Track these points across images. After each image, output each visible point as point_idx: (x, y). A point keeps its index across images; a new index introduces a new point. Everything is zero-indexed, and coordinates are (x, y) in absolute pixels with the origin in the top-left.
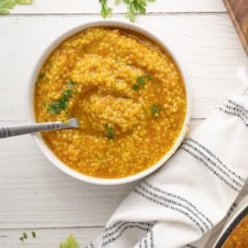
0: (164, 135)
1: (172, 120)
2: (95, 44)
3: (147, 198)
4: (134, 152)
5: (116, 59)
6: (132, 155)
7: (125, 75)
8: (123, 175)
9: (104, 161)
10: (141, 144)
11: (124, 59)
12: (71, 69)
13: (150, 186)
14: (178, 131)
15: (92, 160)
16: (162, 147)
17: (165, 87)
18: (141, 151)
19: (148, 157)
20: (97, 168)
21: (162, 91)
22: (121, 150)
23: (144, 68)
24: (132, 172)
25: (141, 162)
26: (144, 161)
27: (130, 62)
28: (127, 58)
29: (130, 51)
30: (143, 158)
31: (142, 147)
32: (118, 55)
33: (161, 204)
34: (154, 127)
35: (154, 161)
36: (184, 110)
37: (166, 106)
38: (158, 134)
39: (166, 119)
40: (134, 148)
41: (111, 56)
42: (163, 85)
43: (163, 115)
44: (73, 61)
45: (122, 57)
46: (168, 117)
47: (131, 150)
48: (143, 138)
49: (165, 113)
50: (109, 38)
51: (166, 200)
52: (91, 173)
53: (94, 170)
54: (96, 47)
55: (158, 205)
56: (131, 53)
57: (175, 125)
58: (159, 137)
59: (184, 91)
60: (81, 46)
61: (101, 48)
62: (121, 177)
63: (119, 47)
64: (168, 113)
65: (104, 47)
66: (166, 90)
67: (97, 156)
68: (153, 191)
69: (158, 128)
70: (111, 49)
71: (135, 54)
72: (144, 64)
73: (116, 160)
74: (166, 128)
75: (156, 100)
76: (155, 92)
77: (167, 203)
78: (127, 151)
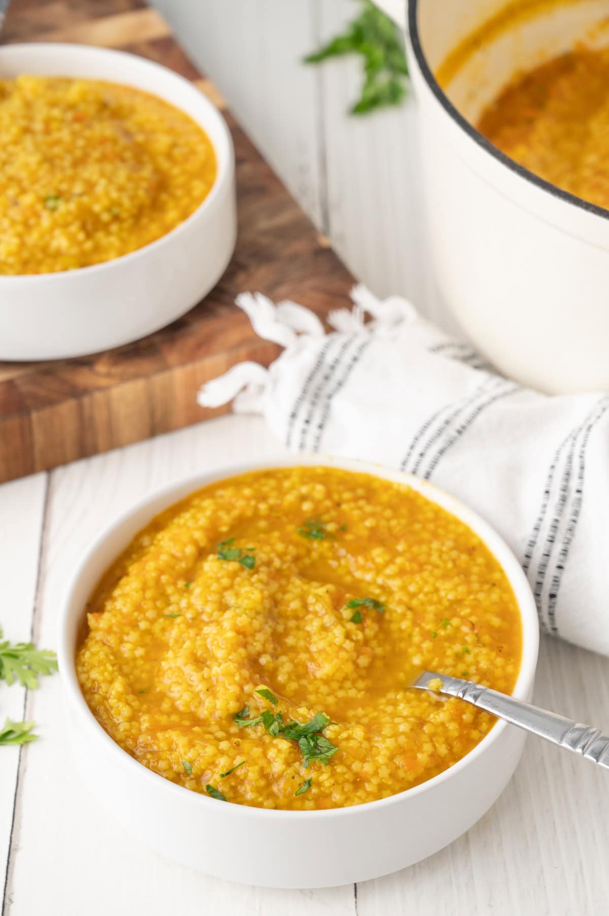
0: (388, 513)
1: (347, 495)
2: (126, 669)
3: (565, 552)
4: (437, 572)
5: (172, 617)
6: (445, 576)
7: (215, 587)
8: (506, 597)
9: (470, 639)
10: (413, 559)
11: (173, 599)
12: (197, 721)
13: (532, 544)
14: (376, 485)
15: (472, 670)
16: (420, 517)
17: (256, 509)
18: (435, 558)
19: (449, 544)
20: (493, 654)
21: (266, 518)
22: (431, 603)
23: (201, 554)
24: (497, 576)
25: (464, 557)
26: (461, 552)
27: (181, 584)
28: (170, 590)
29: (151, 583)
30: (454, 554)
31: (423, 558)
32: (160, 614)
33: (576, 513)
34: (364, 533)
35: (461, 530)
36: (319, 471)
37: (307, 506)
38: (383, 523)
39: (345, 507)
40: (426, 574)
41: (163, 630)
42: (249, 513)
43: (333, 513)
44: (174, 718)
45: (168, 604)
46: (338, 505)
47: (431, 580)
48: (395, 554)
49: (327, 510)
50: (109, 631)
51: (564, 499)
52: (510, 669)
53: (499, 661)
54: (135, 667)
55: (581, 520)
56: (158, 581)
57: (360, 492)
58: (394, 523)
59: (268, 474)
60: (130, 697)
61: (140, 652)
62: (513, 600)
63: (138, 608)
64: (328, 503)
65: (137, 645)
66: (263, 507)
67: (459, 657)
68: (545, 532)
69: (369, 523)
70: (143, 625)
71: (161, 572)
72: (190, 550)
73: (465, 611)
74: (368, 509)
75: (291, 528)
76: (268, 531)
77: (573, 495)
78: (437, 590)
